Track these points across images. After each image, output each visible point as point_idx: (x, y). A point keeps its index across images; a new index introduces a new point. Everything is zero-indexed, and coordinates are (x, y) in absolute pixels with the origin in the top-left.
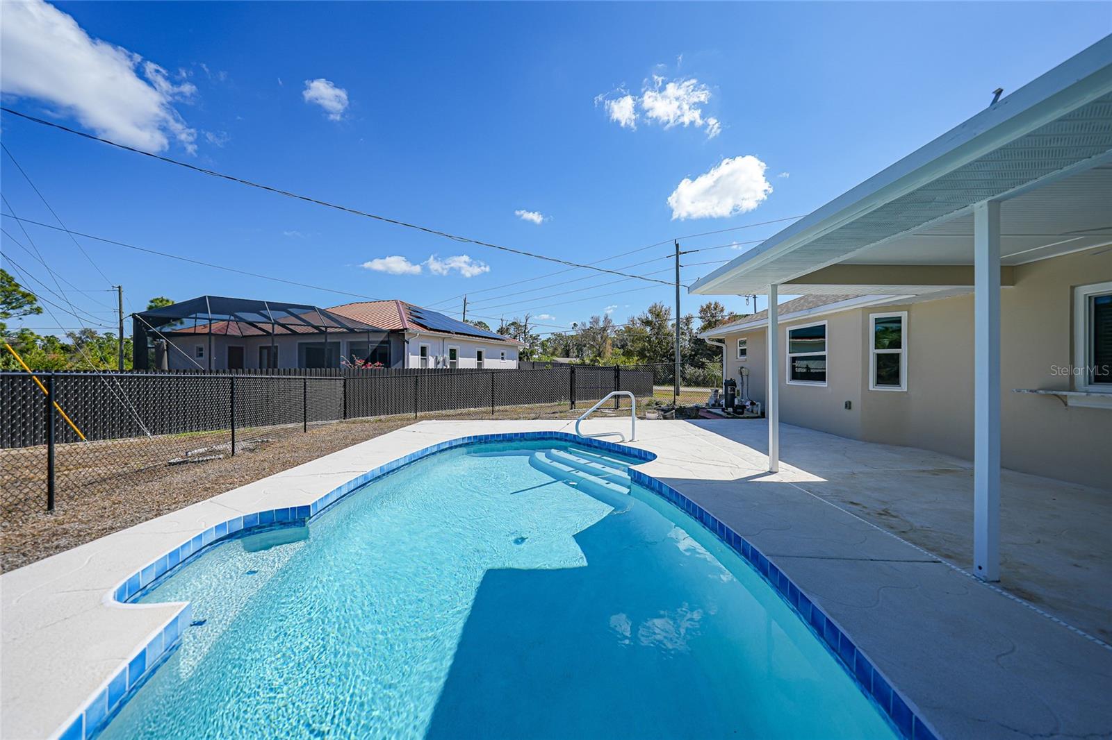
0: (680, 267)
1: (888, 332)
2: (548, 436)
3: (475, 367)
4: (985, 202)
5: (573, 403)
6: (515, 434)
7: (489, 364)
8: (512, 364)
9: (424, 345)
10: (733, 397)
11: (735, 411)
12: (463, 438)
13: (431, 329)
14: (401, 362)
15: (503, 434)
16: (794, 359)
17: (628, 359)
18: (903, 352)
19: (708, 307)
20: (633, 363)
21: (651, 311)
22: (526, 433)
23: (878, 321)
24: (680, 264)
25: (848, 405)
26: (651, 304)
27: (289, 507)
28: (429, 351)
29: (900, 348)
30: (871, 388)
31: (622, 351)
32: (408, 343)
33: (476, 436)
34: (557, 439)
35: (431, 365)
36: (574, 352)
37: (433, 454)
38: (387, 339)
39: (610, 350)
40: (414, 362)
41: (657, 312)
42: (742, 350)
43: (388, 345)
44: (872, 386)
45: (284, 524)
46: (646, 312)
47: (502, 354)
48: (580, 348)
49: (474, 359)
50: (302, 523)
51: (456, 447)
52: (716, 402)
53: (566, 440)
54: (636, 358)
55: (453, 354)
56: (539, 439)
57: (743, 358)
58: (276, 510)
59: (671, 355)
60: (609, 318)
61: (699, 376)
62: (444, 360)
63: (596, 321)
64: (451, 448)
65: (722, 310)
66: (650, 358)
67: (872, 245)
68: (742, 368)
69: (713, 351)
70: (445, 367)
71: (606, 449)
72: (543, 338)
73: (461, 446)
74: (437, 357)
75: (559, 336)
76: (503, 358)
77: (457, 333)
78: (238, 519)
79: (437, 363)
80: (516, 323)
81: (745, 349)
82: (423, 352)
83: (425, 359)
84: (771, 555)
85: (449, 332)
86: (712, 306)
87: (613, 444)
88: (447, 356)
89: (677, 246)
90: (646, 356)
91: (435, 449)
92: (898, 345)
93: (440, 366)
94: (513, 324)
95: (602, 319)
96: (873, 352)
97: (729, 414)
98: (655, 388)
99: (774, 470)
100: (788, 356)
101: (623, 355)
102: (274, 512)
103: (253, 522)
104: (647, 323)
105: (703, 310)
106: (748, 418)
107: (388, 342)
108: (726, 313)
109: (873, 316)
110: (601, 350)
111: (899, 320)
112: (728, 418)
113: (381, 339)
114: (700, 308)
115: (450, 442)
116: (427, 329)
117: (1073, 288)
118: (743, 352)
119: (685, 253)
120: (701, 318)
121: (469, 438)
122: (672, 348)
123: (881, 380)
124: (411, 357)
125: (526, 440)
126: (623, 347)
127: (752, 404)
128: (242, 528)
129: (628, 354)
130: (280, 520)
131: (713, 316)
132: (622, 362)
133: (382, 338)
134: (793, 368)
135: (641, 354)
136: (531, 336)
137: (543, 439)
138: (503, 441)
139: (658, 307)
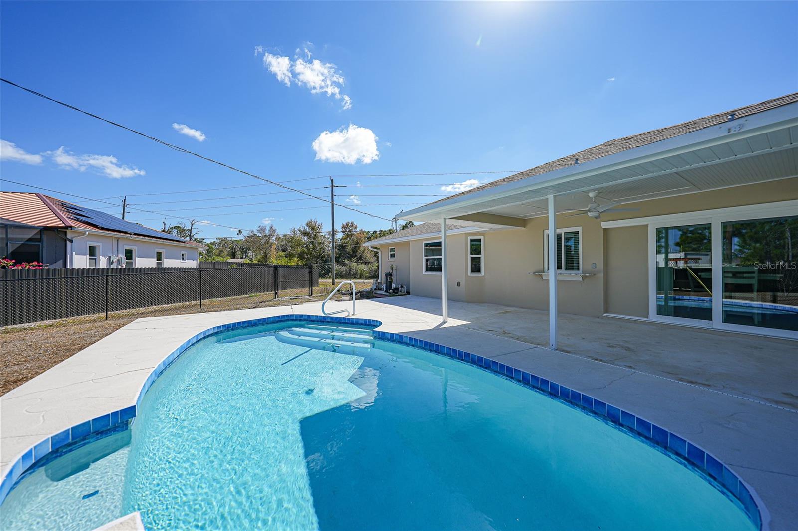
0: (334, 196)
1: (476, 246)
2: (285, 318)
3: (154, 266)
4: (553, 195)
5: (276, 294)
6: (258, 320)
7: (168, 263)
8: (192, 264)
9: (93, 244)
10: (390, 283)
11: (393, 292)
12: (214, 328)
13: (103, 229)
14: (61, 262)
15: (248, 321)
16: (427, 260)
17: (290, 260)
18: (482, 256)
19: (347, 225)
20: (294, 262)
21: (307, 225)
22: (268, 318)
23: (472, 240)
24: (334, 194)
25: (459, 284)
26: (308, 220)
27: (110, 413)
28: (99, 251)
29: (481, 254)
30: (469, 275)
31: (285, 253)
32: (71, 241)
33: (225, 325)
34: (292, 320)
35: (103, 263)
36: (239, 254)
37: (193, 345)
38: (39, 236)
39: (275, 253)
40: (80, 261)
41: (312, 226)
42: (391, 254)
43: (40, 244)
44: (470, 274)
45: (102, 433)
46: (304, 225)
47: (183, 255)
48: (244, 251)
49: (153, 259)
50: (125, 426)
51: (208, 336)
52: (376, 287)
53: (300, 320)
54: (296, 259)
55: (129, 254)
56: (278, 322)
57: (393, 259)
58: (93, 420)
59: (322, 257)
60: (274, 228)
61: (343, 271)
62: (118, 260)
63: (262, 229)
64: (204, 338)
65: (356, 228)
66: (308, 259)
67: (504, 205)
68: (392, 265)
69: (350, 255)
70: (120, 267)
71: (337, 323)
72: (208, 241)
73: (212, 335)
74: (110, 257)
75: (223, 241)
76: (183, 259)
77: (135, 234)
78: (46, 441)
79: (110, 262)
80: (179, 227)
81: (394, 254)
82: (92, 251)
83: (95, 259)
84: (489, 357)
85: (126, 233)
86: (350, 224)
87: (343, 318)
88: (122, 256)
89: (332, 181)
90: (304, 258)
91: (195, 340)
92: (479, 253)
93: (114, 266)
94: (175, 227)
95: (268, 228)
96: (470, 256)
97: (390, 294)
98: (320, 280)
99: (446, 321)
100: (424, 258)
101: (286, 257)
102: (91, 423)
103: (63, 440)
104: (305, 233)
105: (343, 227)
106: (400, 295)
107: (40, 240)
108: (358, 230)
109: (470, 238)
110: (267, 252)
111: (480, 240)
112: (390, 296)
113: (30, 236)
114: (341, 225)
115: (204, 332)
116: (98, 228)
117: (543, 230)
118: (392, 256)
119: (337, 187)
120: (343, 232)
121: (219, 327)
122: (324, 252)
123: (473, 271)
124: (76, 258)
125: (267, 323)
126: (284, 250)
127: (402, 287)
128: (50, 450)
129: (290, 256)
130: (96, 430)
131: (350, 231)
132: (285, 262)
133: (30, 234)
134: (427, 265)
135: (301, 256)
136: (195, 239)
137: (281, 321)
138: (248, 326)
139: (312, 223)
